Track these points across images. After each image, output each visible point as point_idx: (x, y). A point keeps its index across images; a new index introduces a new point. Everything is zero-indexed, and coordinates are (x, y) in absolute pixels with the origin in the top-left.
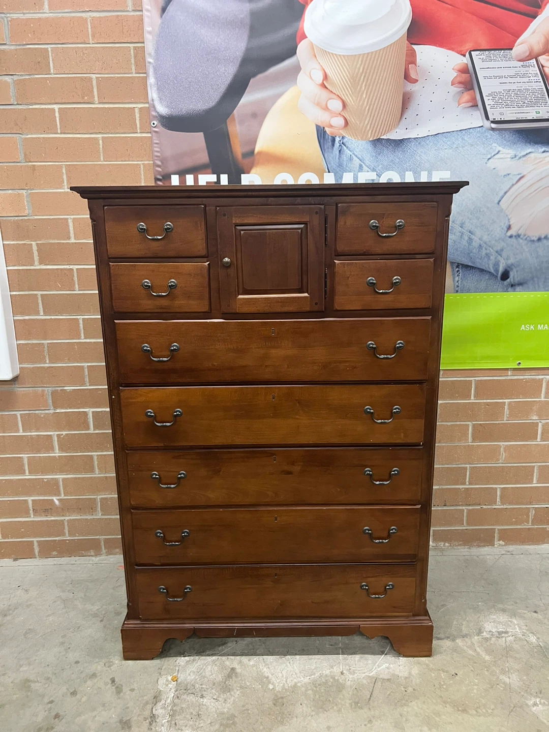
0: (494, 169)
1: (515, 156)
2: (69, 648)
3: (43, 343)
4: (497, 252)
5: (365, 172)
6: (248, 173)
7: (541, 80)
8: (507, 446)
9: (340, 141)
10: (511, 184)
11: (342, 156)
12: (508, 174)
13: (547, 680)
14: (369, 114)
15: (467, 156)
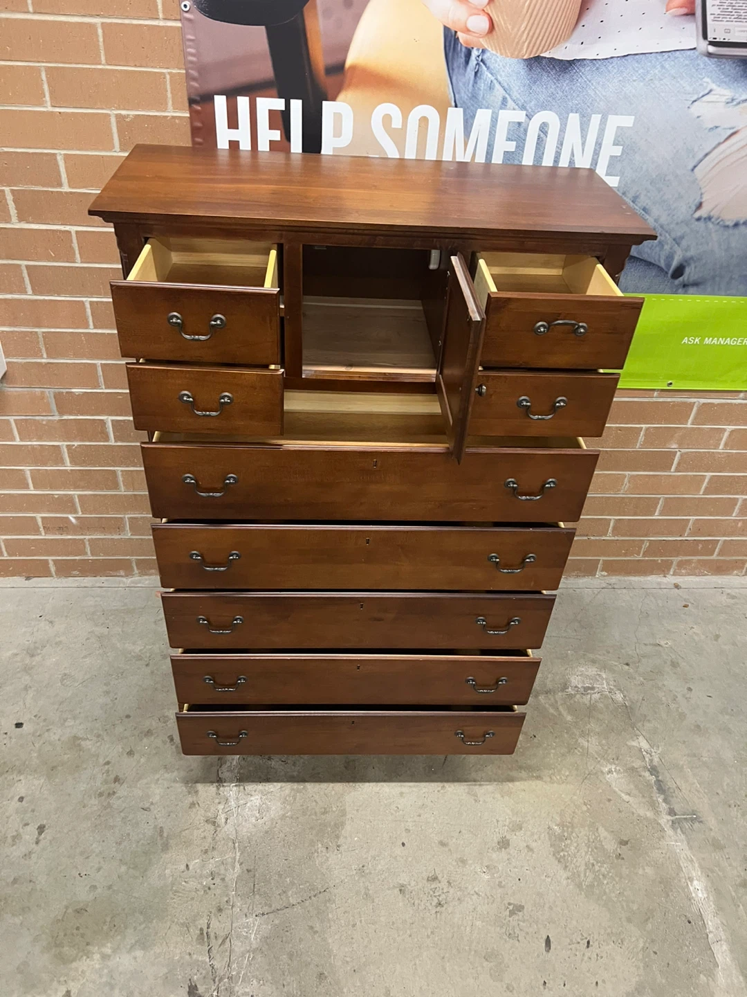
0: (698, 117)
1: (733, 100)
2: (116, 699)
3: (36, 332)
4: (674, 240)
5: (509, 109)
6: (334, 99)
8: (633, 476)
9: (478, 56)
10: (717, 143)
11: (479, 82)
12: (717, 127)
13: (627, 745)
14: (528, 14)
15: (663, 95)
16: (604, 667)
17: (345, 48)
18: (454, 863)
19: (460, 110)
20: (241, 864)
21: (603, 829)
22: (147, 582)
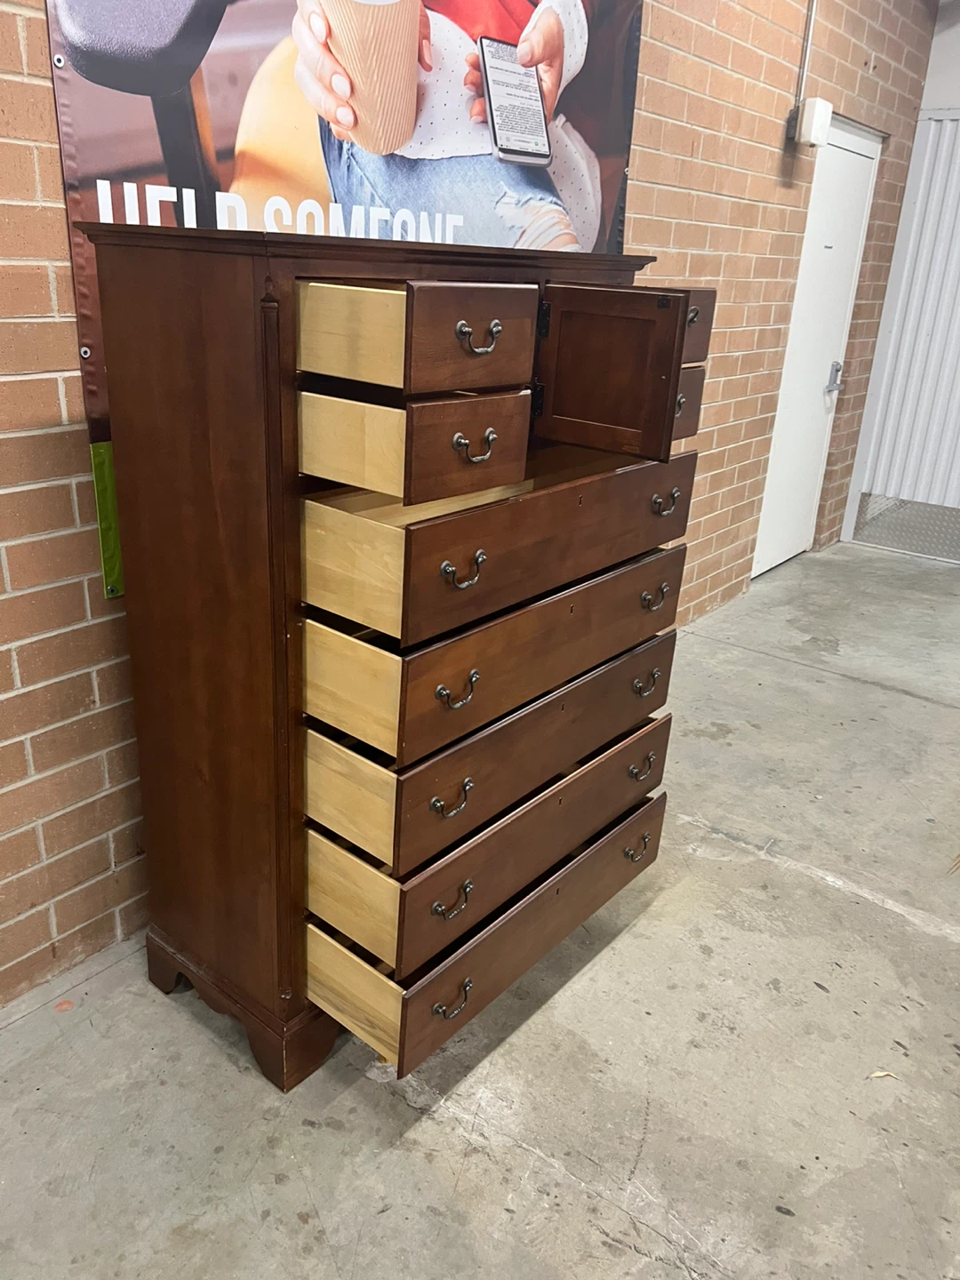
0: (502, 217)
1: (519, 202)
5: (377, 206)
6: (227, 191)
7: (539, 99)
9: (349, 150)
10: (515, 240)
11: (351, 177)
12: (513, 226)
13: (678, 826)
15: (478, 195)
17: (233, 131)
19: (339, 206)
21: (743, 889)
22: (23, 1007)
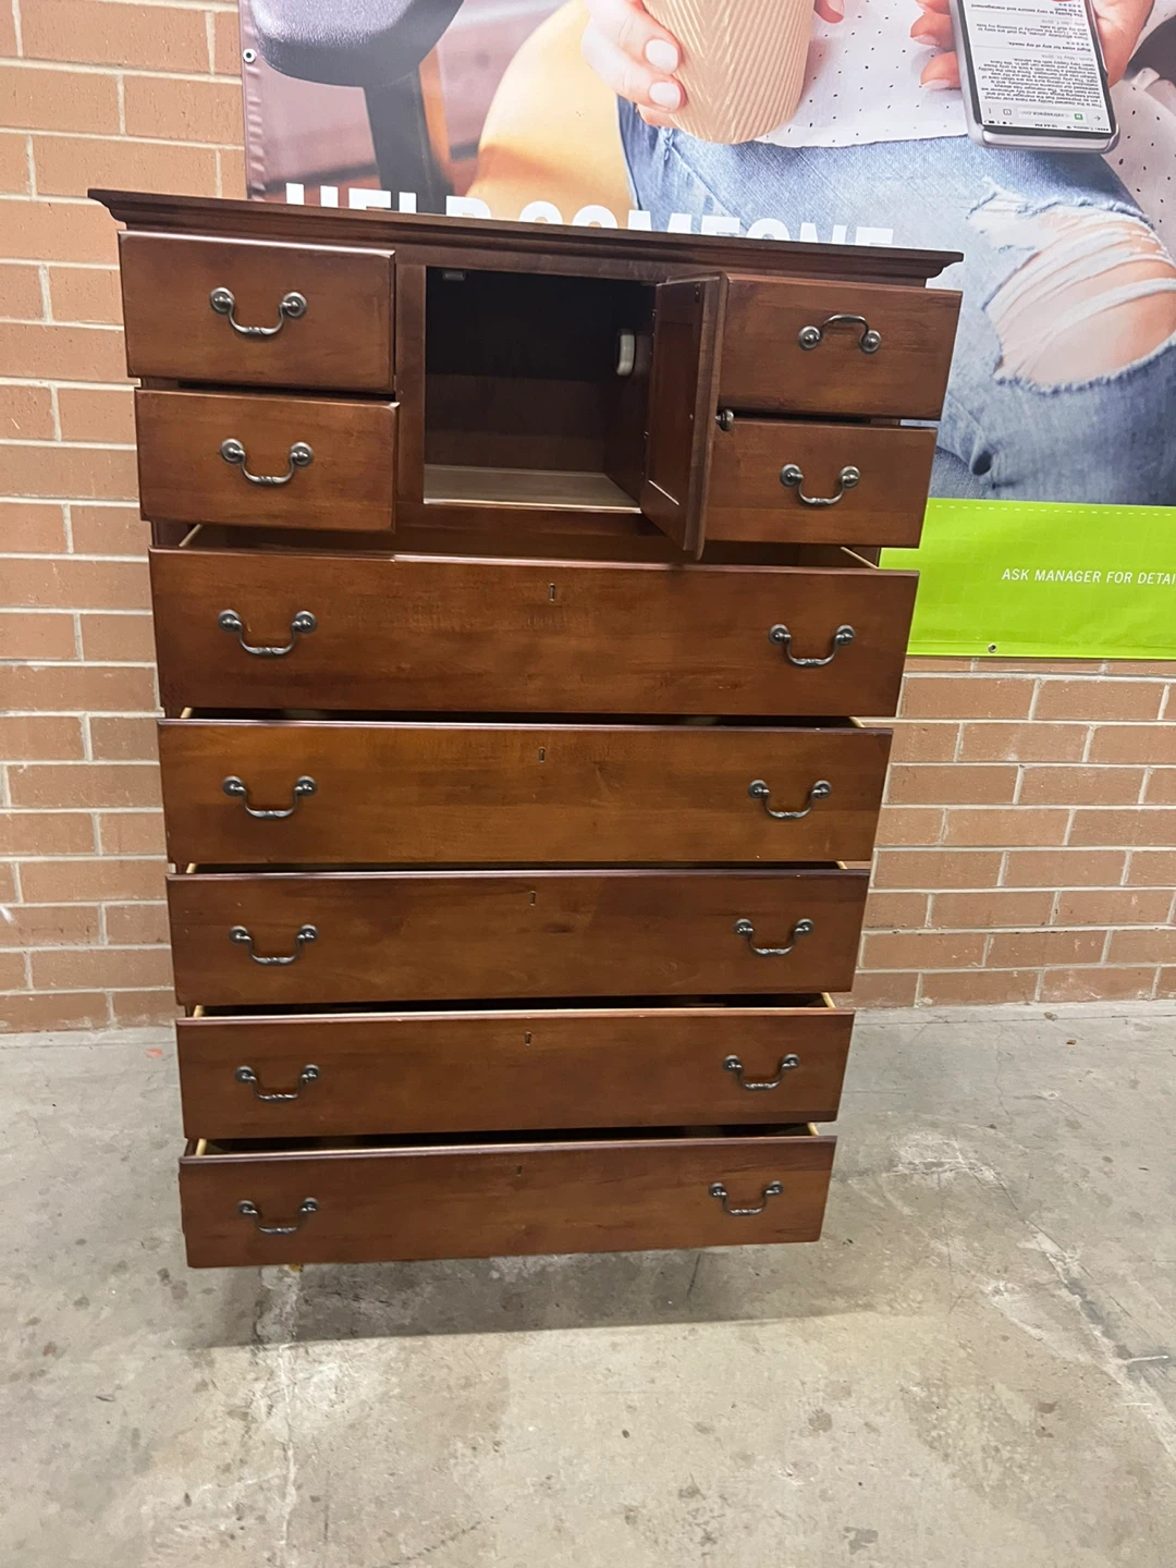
0: (982, 232)
1: (1027, 208)
2: (60, 1215)
4: (971, 413)
5: (717, 214)
6: (463, 193)
7: (1092, 47)
8: (954, 812)
9: (668, 139)
10: (1012, 269)
11: (670, 175)
12: (1009, 247)
13: (1018, 1248)
14: (734, 84)
15: (930, 199)
16: (953, 1132)
17: (479, 121)
18: (729, 1462)
20: (299, 1488)
21: (1004, 1387)
22: (131, 1037)
